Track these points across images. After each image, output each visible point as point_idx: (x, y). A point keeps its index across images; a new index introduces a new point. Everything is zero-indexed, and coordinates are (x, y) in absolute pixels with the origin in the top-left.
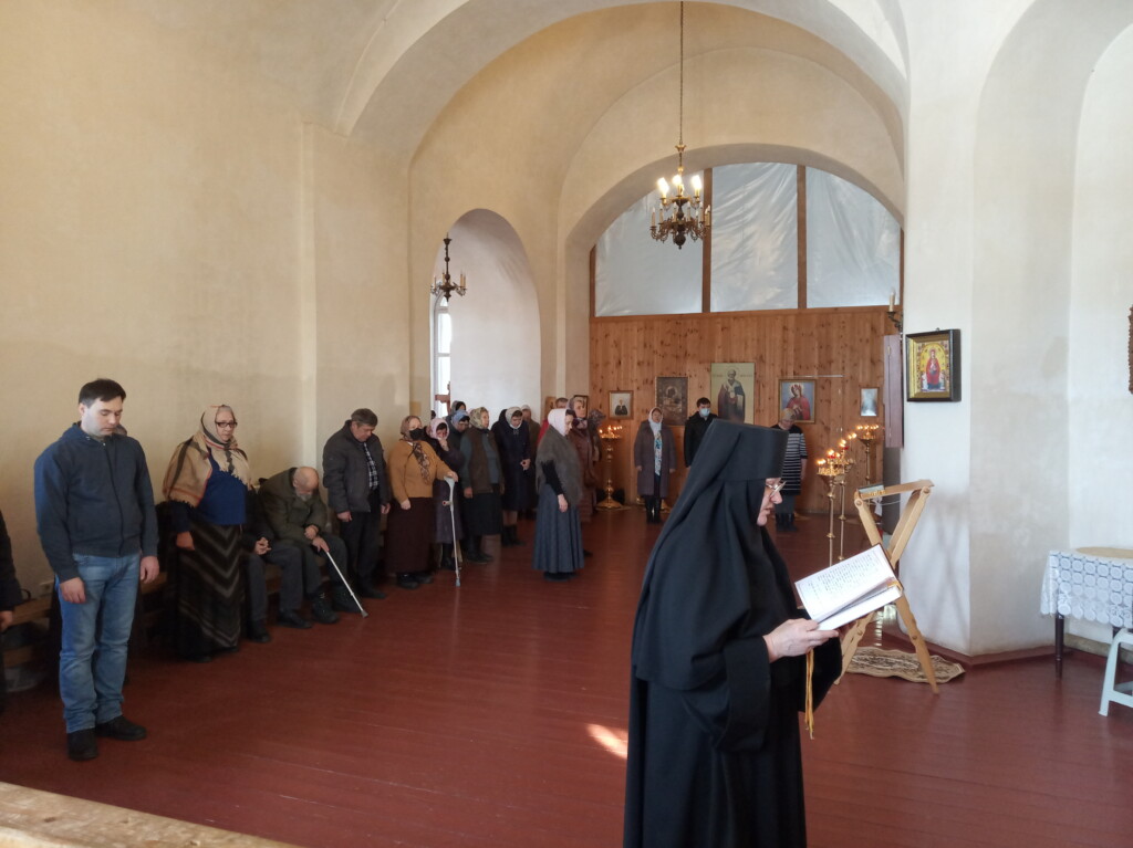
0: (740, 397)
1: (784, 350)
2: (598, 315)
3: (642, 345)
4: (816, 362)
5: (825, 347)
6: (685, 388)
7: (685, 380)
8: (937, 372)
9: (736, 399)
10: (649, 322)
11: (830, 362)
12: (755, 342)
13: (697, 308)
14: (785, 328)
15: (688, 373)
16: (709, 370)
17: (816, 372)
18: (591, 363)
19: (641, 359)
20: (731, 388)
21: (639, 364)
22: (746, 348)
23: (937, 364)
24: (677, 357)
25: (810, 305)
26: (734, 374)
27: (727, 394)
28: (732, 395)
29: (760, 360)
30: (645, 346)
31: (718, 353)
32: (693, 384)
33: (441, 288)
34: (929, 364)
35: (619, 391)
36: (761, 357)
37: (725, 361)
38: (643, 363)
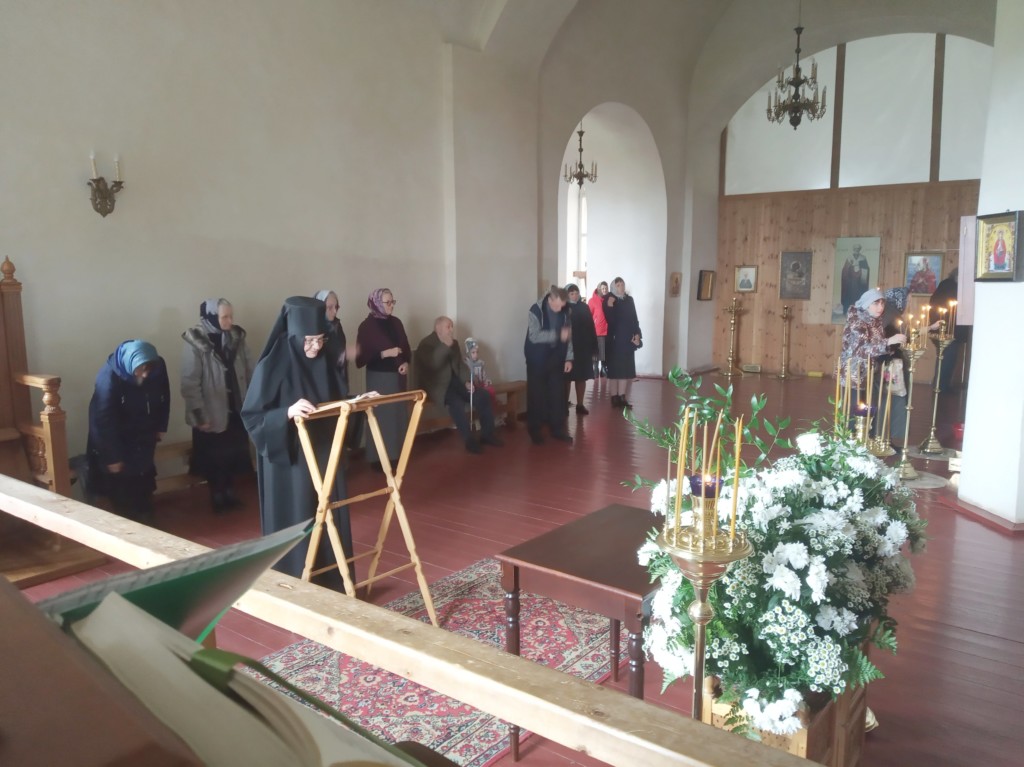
1: (912, 224)
2: (726, 193)
4: (946, 236)
6: (809, 263)
7: (809, 254)
8: (1003, 253)
9: (860, 272)
10: (774, 200)
12: (883, 216)
13: (826, 185)
14: (914, 203)
15: (813, 249)
17: (945, 245)
18: (719, 239)
19: (767, 235)
20: (856, 263)
21: (765, 239)
22: (873, 223)
23: (1004, 246)
25: (942, 178)
26: (860, 249)
27: (852, 268)
28: (857, 269)
29: (887, 235)
30: (772, 221)
32: (817, 259)
33: (575, 176)
34: (997, 245)
37: (851, 236)
38: (769, 238)
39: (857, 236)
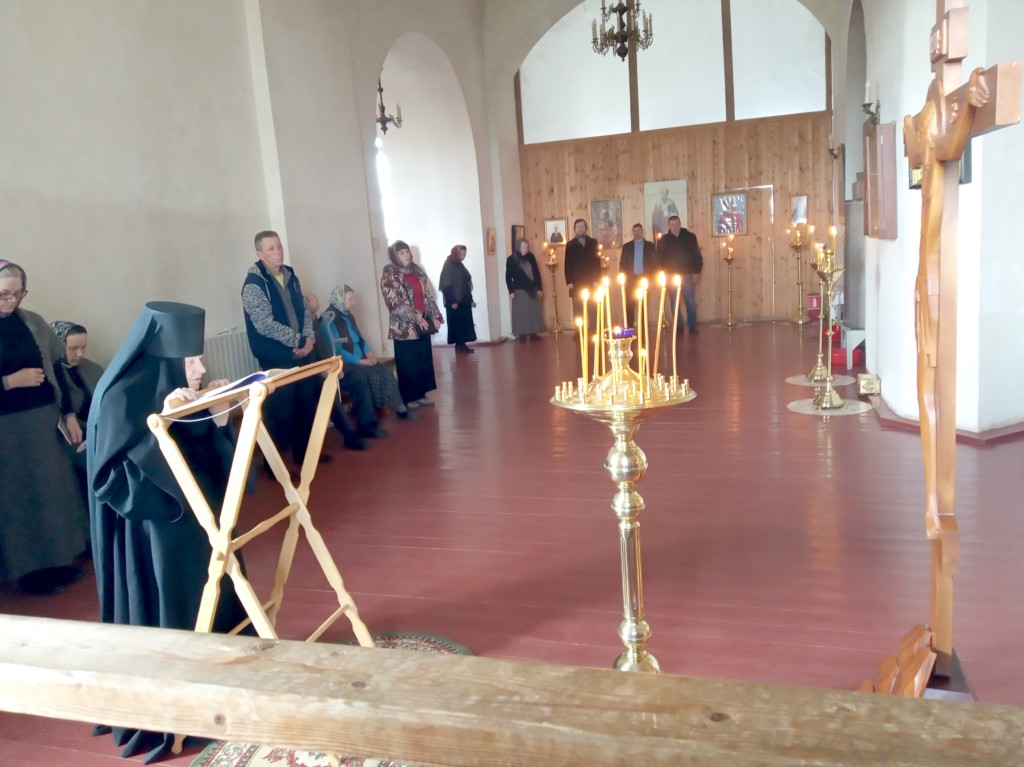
1: (715, 164)
2: (527, 141)
3: (573, 170)
4: (747, 174)
5: (755, 157)
7: (619, 201)
10: (579, 146)
11: (761, 173)
12: (686, 158)
13: (627, 129)
14: (714, 142)
15: (621, 195)
16: (642, 190)
17: (747, 184)
18: (523, 193)
19: (573, 185)
20: (665, 207)
21: (571, 189)
22: (677, 166)
24: (609, 179)
25: (738, 117)
26: (668, 192)
27: (661, 212)
28: (665, 214)
29: (692, 177)
30: (577, 170)
31: (651, 172)
32: (627, 206)
33: (378, 121)
35: (553, 218)
36: (693, 173)
37: (657, 181)
38: (576, 188)
39: (664, 180)
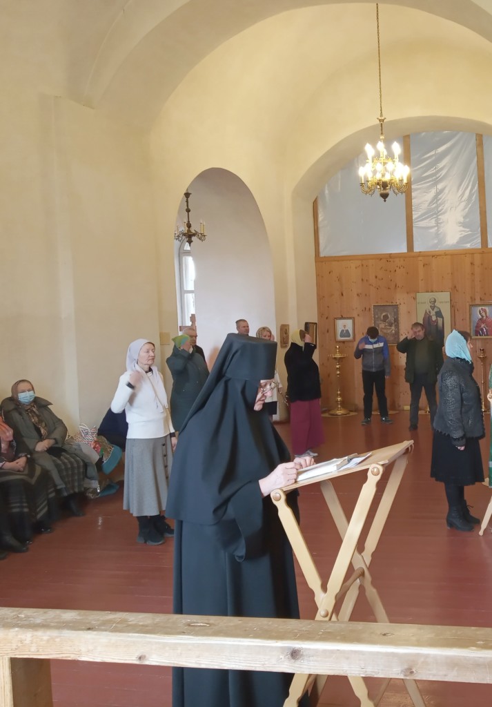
0: (440, 320)
1: (473, 281)
2: (322, 255)
3: (360, 280)
6: (396, 314)
7: (396, 307)
9: (437, 321)
10: (365, 260)
13: (404, 249)
14: (471, 264)
15: (398, 302)
16: (415, 299)
18: (318, 295)
19: (360, 291)
20: (433, 313)
21: (358, 295)
24: (389, 289)
26: (435, 301)
27: (430, 317)
28: (434, 318)
29: (454, 290)
30: (362, 280)
31: (421, 284)
32: (403, 310)
33: (184, 234)
35: (342, 318)
36: (455, 287)
37: (427, 291)
39: (432, 292)
